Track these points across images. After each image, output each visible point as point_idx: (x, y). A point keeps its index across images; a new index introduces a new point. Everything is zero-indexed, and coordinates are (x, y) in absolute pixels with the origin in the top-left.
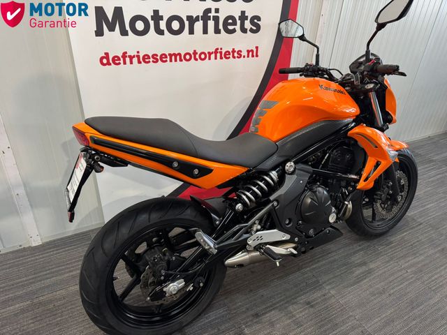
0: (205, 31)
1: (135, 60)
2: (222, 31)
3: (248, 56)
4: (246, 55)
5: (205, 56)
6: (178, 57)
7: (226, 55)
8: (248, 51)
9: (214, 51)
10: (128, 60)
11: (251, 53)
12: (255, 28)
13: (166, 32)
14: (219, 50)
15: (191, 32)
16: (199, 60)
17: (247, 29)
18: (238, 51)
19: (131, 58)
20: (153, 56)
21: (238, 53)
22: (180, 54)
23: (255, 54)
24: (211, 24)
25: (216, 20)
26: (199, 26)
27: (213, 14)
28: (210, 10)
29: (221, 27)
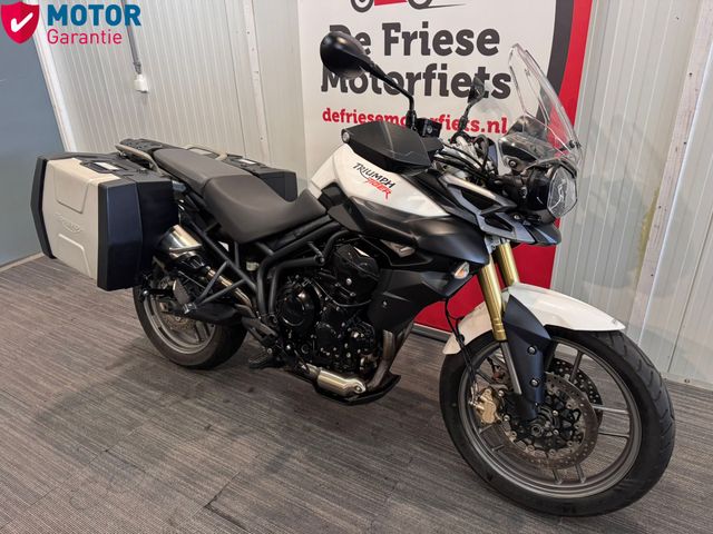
0: (428, 92)
1: (352, 118)
2: (451, 92)
3: (490, 131)
4: (486, 129)
7: (456, 125)
8: (490, 124)
9: (439, 117)
10: (345, 117)
11: (494, 127)
12: (501, 91)
13: (383, 89)
17: (487, 93)
18: (473, 122)
19: (349, 116)
20: (369, 116)
21: (473, 124)
22: (396, 117)
23: (500, 128)
24: (436, 83)
25: (443, 77)
26: (420, 85)
27: (439, 70)
28: (433, 66)
29: (449, 87)
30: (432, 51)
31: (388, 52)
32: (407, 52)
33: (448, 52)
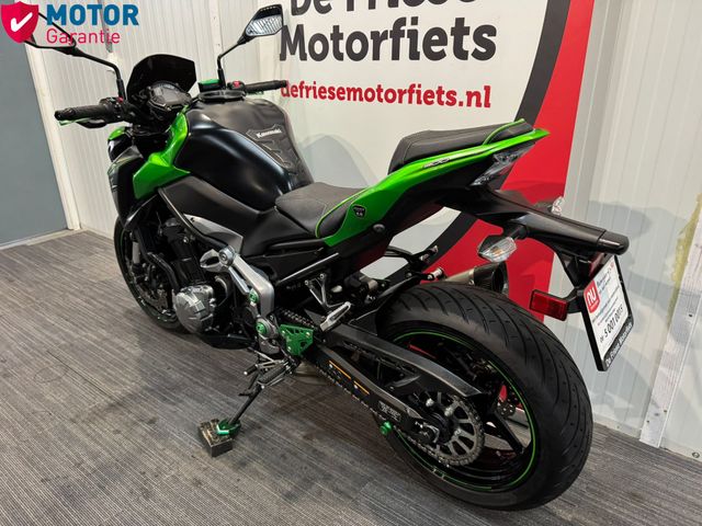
0: (396, 56)
1: (311, 92)
2: (422, 55)
3: (469, 104)
4: (465, 103)
5: (395, 96)
6: (358, 93)
7: (428, 98)
8: (470, 95)
9: (408, 88)
10: (304, 91)
11: (474, 99)
12: (483, 50)
13: (346, 56)
14: (416, 88)
15: (376, 57)
16: (385, 101)
17: (467, 52)
18: (449, 93)
19: (308, 89)
20: (332, 88)
21: (448, 95)
22: (360, 90)
23: (483, 101)
24: (405, 43)
25: (413, 36)
26: (386, 46)
27: (409, 26)
28: (402, 21)
29: (420, 48)
30: (401, 2)
31: (350, 7)
32: (372, 4)
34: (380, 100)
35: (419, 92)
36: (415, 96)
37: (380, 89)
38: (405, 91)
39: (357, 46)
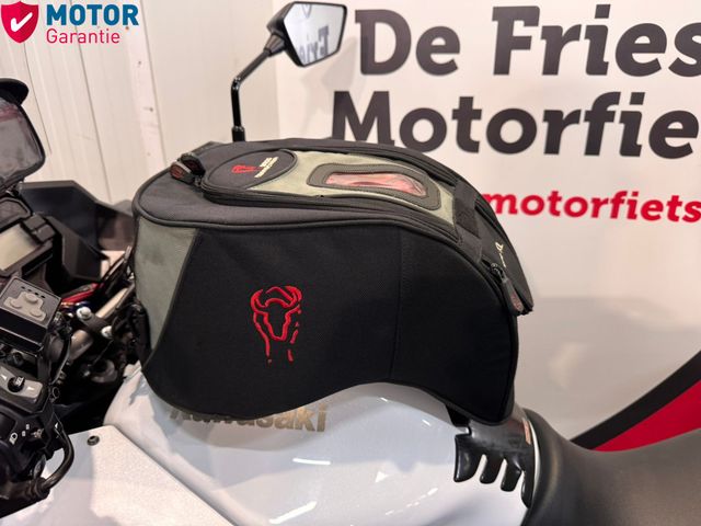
0: (593, 147)
2: (646, 149)
5: (580, 207)
6: (506, 204)
7: (650, 210)
9: (611, 196)
13: (485, 146)
14: (629, 196)
15: (553, 147)
16: (563, 214)
18: (691, 204)
21: (688, 209)
22: (512, 198)
24: (613, 132)
25: (632, 121)
26: (575, 136)
27: (624, 105)
28: (614, 98)
29: (643, 138)
30: (613, 67)
31: (502, 67)
32: (551, 67)
33: (653, 67)
34: (554, 212)
35: (633, 204)
36: (624, 209)
37: (555, 198)
38: (606, 201)
39: (512, 131)
